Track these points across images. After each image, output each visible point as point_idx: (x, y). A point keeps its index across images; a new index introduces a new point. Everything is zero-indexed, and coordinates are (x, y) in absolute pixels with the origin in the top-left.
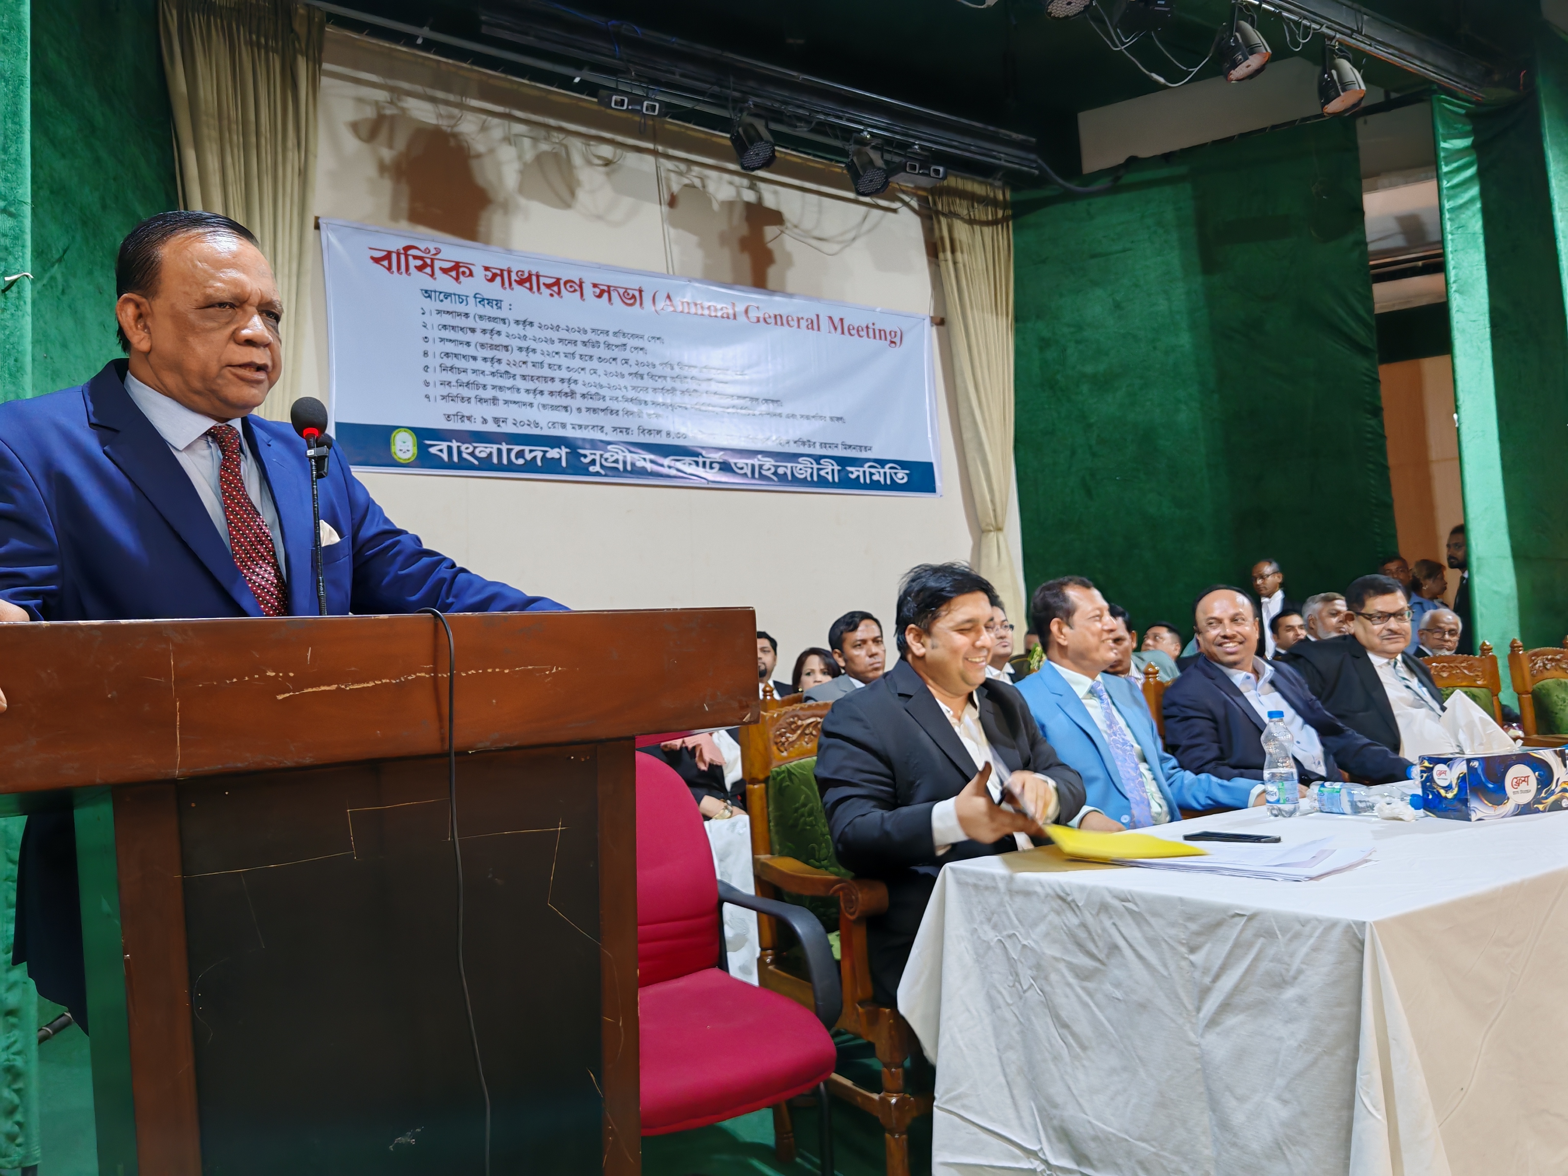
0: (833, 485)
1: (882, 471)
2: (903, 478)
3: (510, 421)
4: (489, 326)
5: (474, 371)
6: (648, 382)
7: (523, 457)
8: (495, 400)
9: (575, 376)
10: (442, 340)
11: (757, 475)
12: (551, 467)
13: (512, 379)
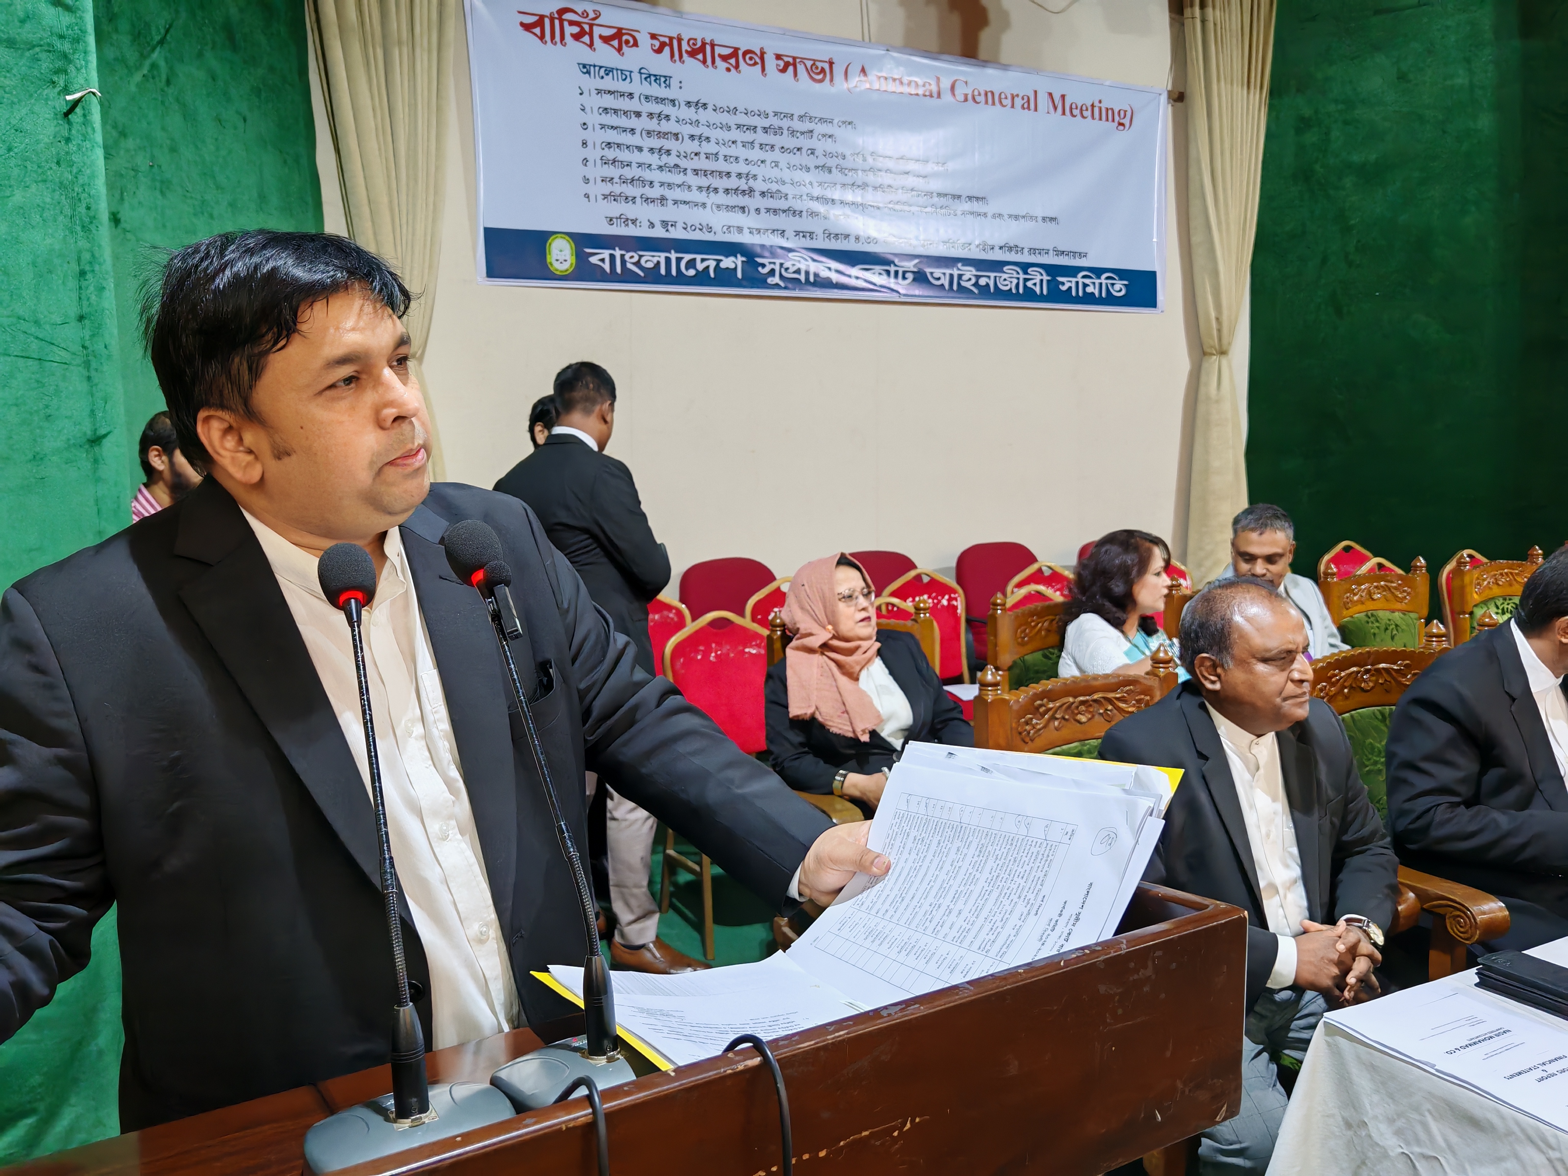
0: (1041, 298)
1: (1097, 281)
2: (1120, 290)
3: (680, 225)
4: (656, 108)
5: (640, 165)
6: (836, 175)
7: (695, 267)
8: (663, 199)
9: (754, 170)
10: (603, 127)
11: (955, 287)
12: (724, 278)
13: (682, 174)
